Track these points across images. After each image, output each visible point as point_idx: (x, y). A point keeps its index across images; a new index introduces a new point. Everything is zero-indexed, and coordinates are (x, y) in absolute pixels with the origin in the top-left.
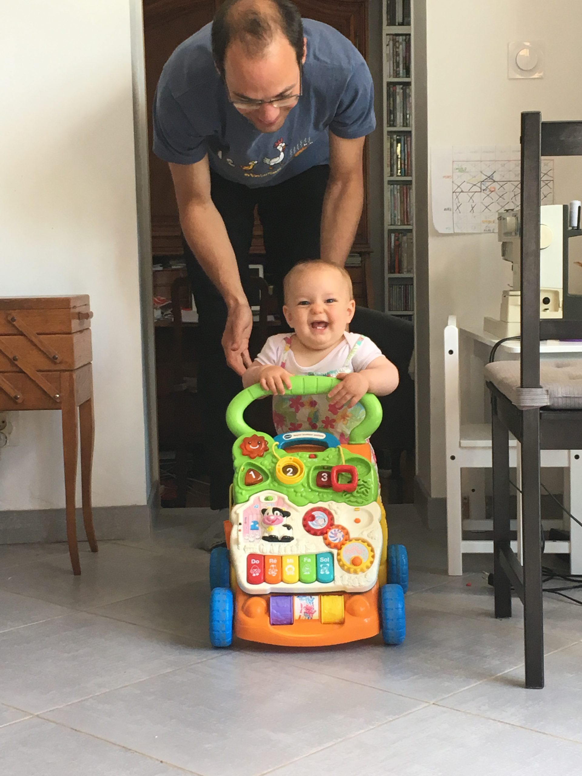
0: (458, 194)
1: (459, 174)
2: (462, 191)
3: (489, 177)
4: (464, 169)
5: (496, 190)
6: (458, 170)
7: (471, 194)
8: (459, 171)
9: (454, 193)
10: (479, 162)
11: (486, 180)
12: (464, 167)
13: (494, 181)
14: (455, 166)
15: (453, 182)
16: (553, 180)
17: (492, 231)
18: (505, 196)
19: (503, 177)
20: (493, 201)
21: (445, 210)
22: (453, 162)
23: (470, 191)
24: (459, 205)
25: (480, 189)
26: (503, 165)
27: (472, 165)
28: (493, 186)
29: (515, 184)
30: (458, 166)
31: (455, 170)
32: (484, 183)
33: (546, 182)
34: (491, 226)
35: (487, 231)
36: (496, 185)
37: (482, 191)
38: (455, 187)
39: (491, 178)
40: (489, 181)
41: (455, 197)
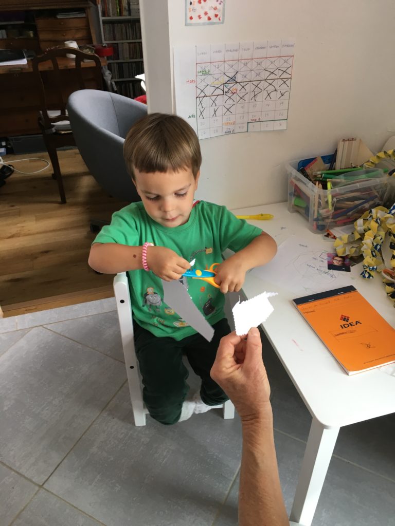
0: (201, 99)
1: (203, 77)
2: (205, 96)
3: (231, 78)
4: (207, 71)
5: (238, 92)
6: (201, 74)
8: (203, 74)
9: (198, 99)
10: (222, 62)
11: (229, 82)
13: (237, 83)
14: (199, 69)
15: (196, 87)
16: (291, 78)
17: (232, 132)
18: (246, 98)
19: (245, 77)
20: (234, 103)
21: (189, 117)
22: (197, 64)
23: (213, 94)
24: (202, 110)
25: (222, 92)
26: (246, 65)
27: (215, 66)
28: (235, 87)
29: (256, 83)
30: (202, 68)
31: (198, 73)
32: (226, 85)
33: (285, 80)
34: (231, 127)
35: (228, 133)
36: (238, 87)
37: (224, 93)
38: (199, 91)
39: (233, 79)
40: (232, 82)
41: (198, 102)
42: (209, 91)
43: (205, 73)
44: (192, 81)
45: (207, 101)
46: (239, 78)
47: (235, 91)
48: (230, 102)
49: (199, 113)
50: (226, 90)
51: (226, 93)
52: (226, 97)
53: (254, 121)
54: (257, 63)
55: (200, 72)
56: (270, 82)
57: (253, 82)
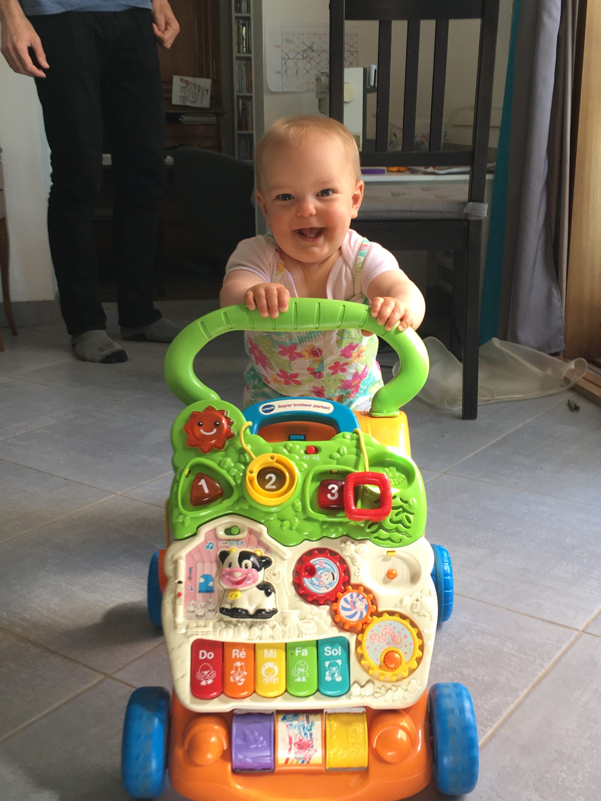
0: (286, 60)
1: (287, 44)
2: (289, 58)
3: (309, 47)
5: (315, 58)
6: (285, 41)
7: (296, 61)
9: (283, 60)
10: (302, 35)
11: (307, 50)
12: (290, 38)
13: (314, 51)
14: (284, 38)
15: (282, 51)
16: (357, 51)
17: (311, 91)
18: (322, 64)
19: (319, 47)
20: (313, 67)
21: (276, 73)
22: (282, 34)
23: (295, 58)
24: (286, 69)
25: (302, 57)
26: (320, 38)
27: (296, 37)
28: (312, 54)
32: (305, 52)
33: (352, 52)
34: (311, 86)
35: (308, 90)
36: (315, 54)
37: (304, 58)
38: (284, 54)
39: (311, 48)
40: (310, 50)
41: (283, 62)
42: (292, 55)
43: (288, 41)
44: (278, 46)
45: (290, 63)
46: (315, 47)
47: (312, 57)
48: (308, 66)
49: (284, 71)
50: (305, 56)
51: (305, 57)
52: (305, 62)
57: (327, 52)
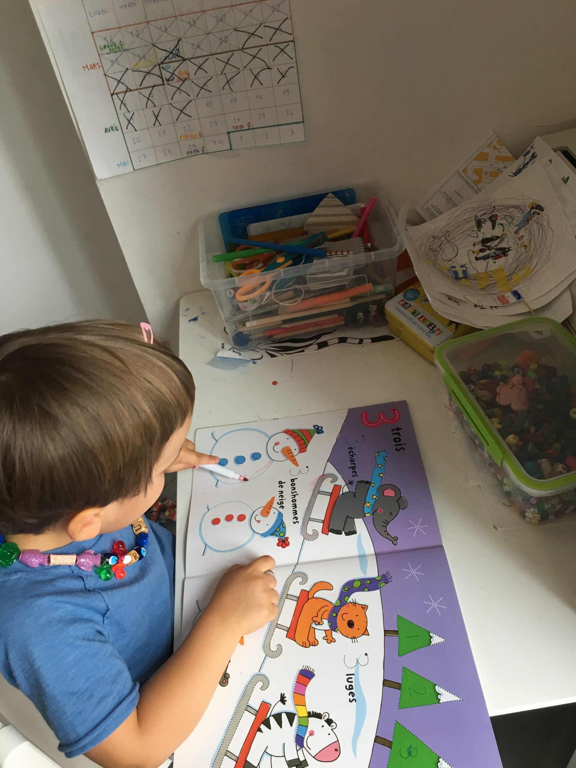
0: (121, 96)
1: (113, 56)
2: (128, 90)
3: (171, 53)
4: (118, 44)
5: (192, 76)
6: (107, 50)
7: (146, 92)
8: (112, 51)
9: (115, 96)
10: (144, 25)
11: (167, 61)
12: (117, 41)
13: (184, 60)
14: (101, 43)
15: (105, 75)
16: (293, 41)
17: (201, 152)
18: (211, 86)
19: (198, 47)
20: (189, 99)
21: (106, 130)
22: (92, 33)
23: (143, 86)
24: (129, 116)
25: (161, 80)
26: (193, 23)
27: (131, 33)
28: (183, 68)
29: (224, 57)
30: (105, 39)
31: (101, 49)
32: (164, 65)
33: (282, 46)
34: (198, 143)
35: (193, 153)
36: (191, 68)
37: (165, 81)
38: (113, 83)
39: (175, 54)
40: (174, 59)
41: (118, 103)
42: (133, 80)
43: (114, 47)
44: (93, 66)
45: (134, 100)
46: (186, 50)
47: (185, 76)
48: (180, 99)
49: (124, 122)
50: (166, 75)
51: (168, 80)
52: (170, 90)
53: (239, 129)
54: (216, 17)
55: (105, 47)
56: (254, 51)
57: (218, 56)
